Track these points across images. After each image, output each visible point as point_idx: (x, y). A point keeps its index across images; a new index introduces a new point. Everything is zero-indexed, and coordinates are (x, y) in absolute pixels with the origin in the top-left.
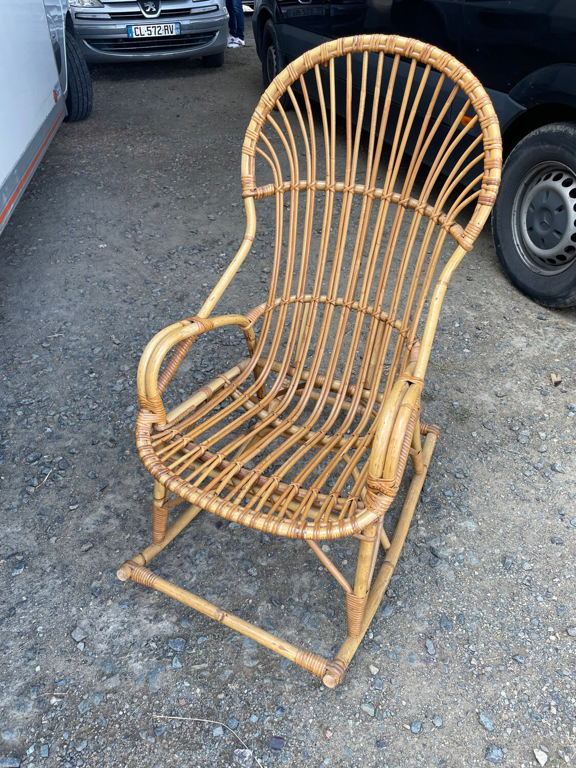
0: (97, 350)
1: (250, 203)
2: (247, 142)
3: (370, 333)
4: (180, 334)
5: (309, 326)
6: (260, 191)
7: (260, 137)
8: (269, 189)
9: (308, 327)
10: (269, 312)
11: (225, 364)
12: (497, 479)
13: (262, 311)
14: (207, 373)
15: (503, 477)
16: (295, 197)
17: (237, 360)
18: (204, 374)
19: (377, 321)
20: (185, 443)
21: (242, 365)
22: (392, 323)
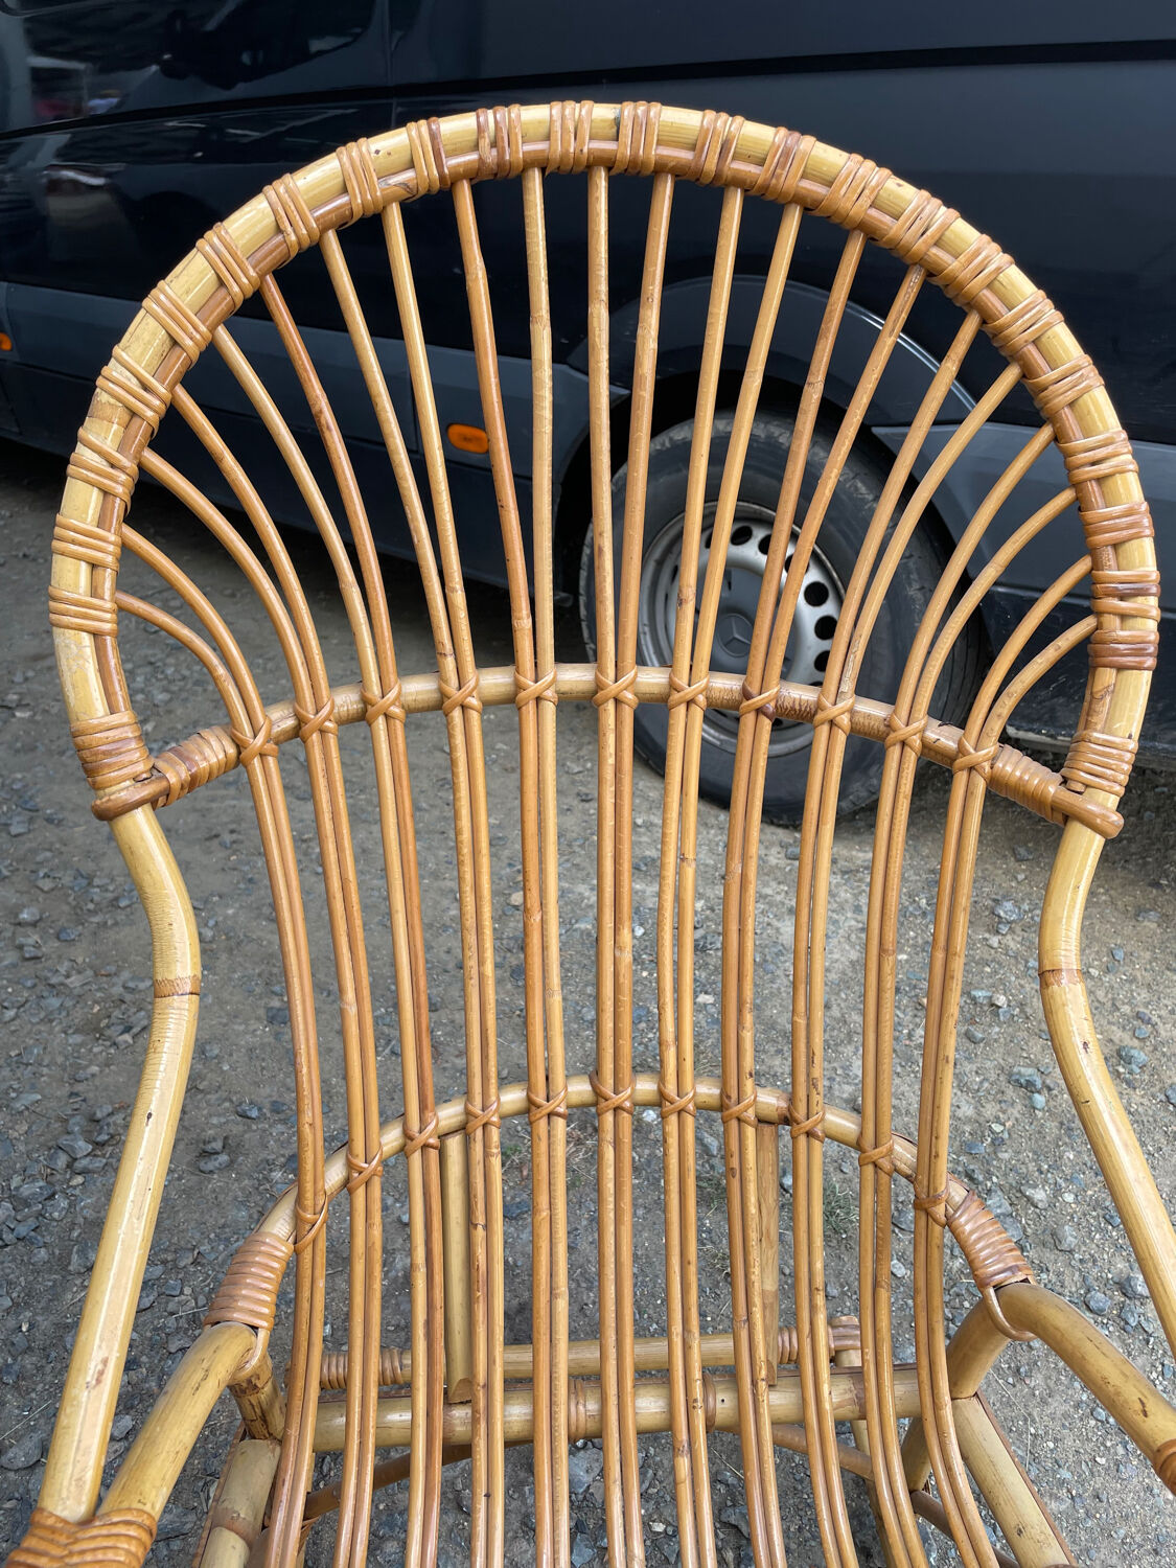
1: (143, 830)
2: (71, 578)
3: (735, 1183)
5: (486, 1227)
6: (176, 775)
7: (127, 551)
8: (213, 751)
9: (480, 1233)
12: (1044, 1402)
13: (284, 1250)
15: (1052, 1384)
16: (326, 758)
19: (750, 1132)
21: (239, 1499)
22: (819, 1131)
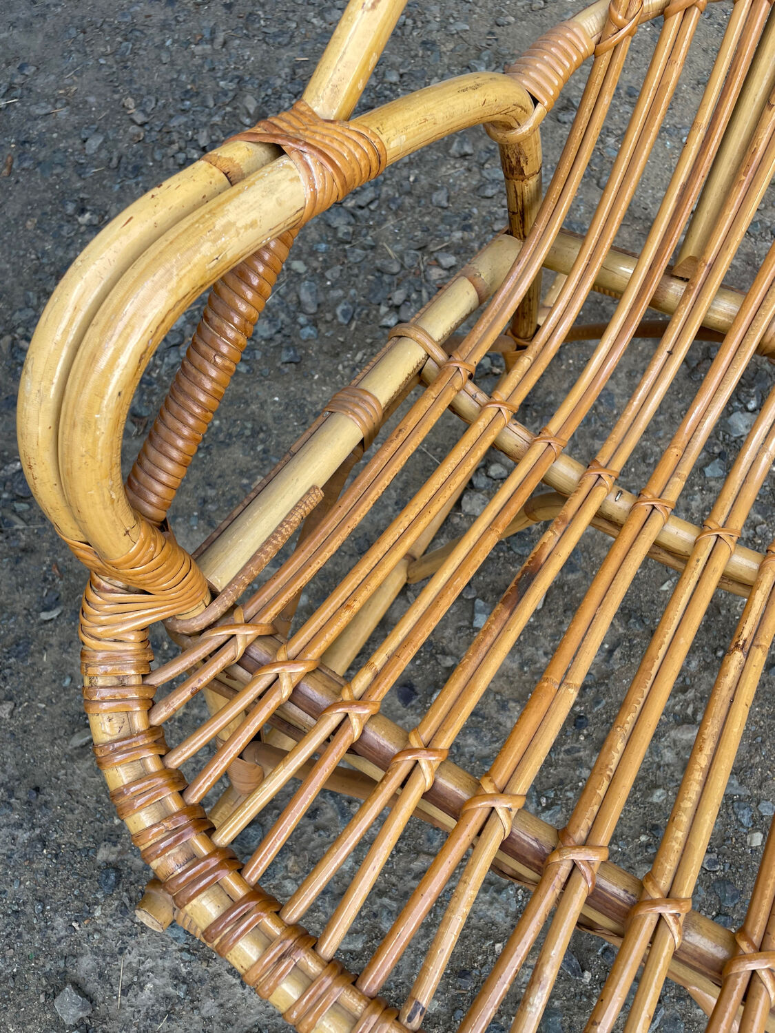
0: (94, 143)
4: (207, 249)
10: (616, 48)
11: (405, 183)
13: (586, 46)
14: (359, 212)
17: (436, 167)
18: (354, 215)
20: (285, 690)
21: (485, 266)
